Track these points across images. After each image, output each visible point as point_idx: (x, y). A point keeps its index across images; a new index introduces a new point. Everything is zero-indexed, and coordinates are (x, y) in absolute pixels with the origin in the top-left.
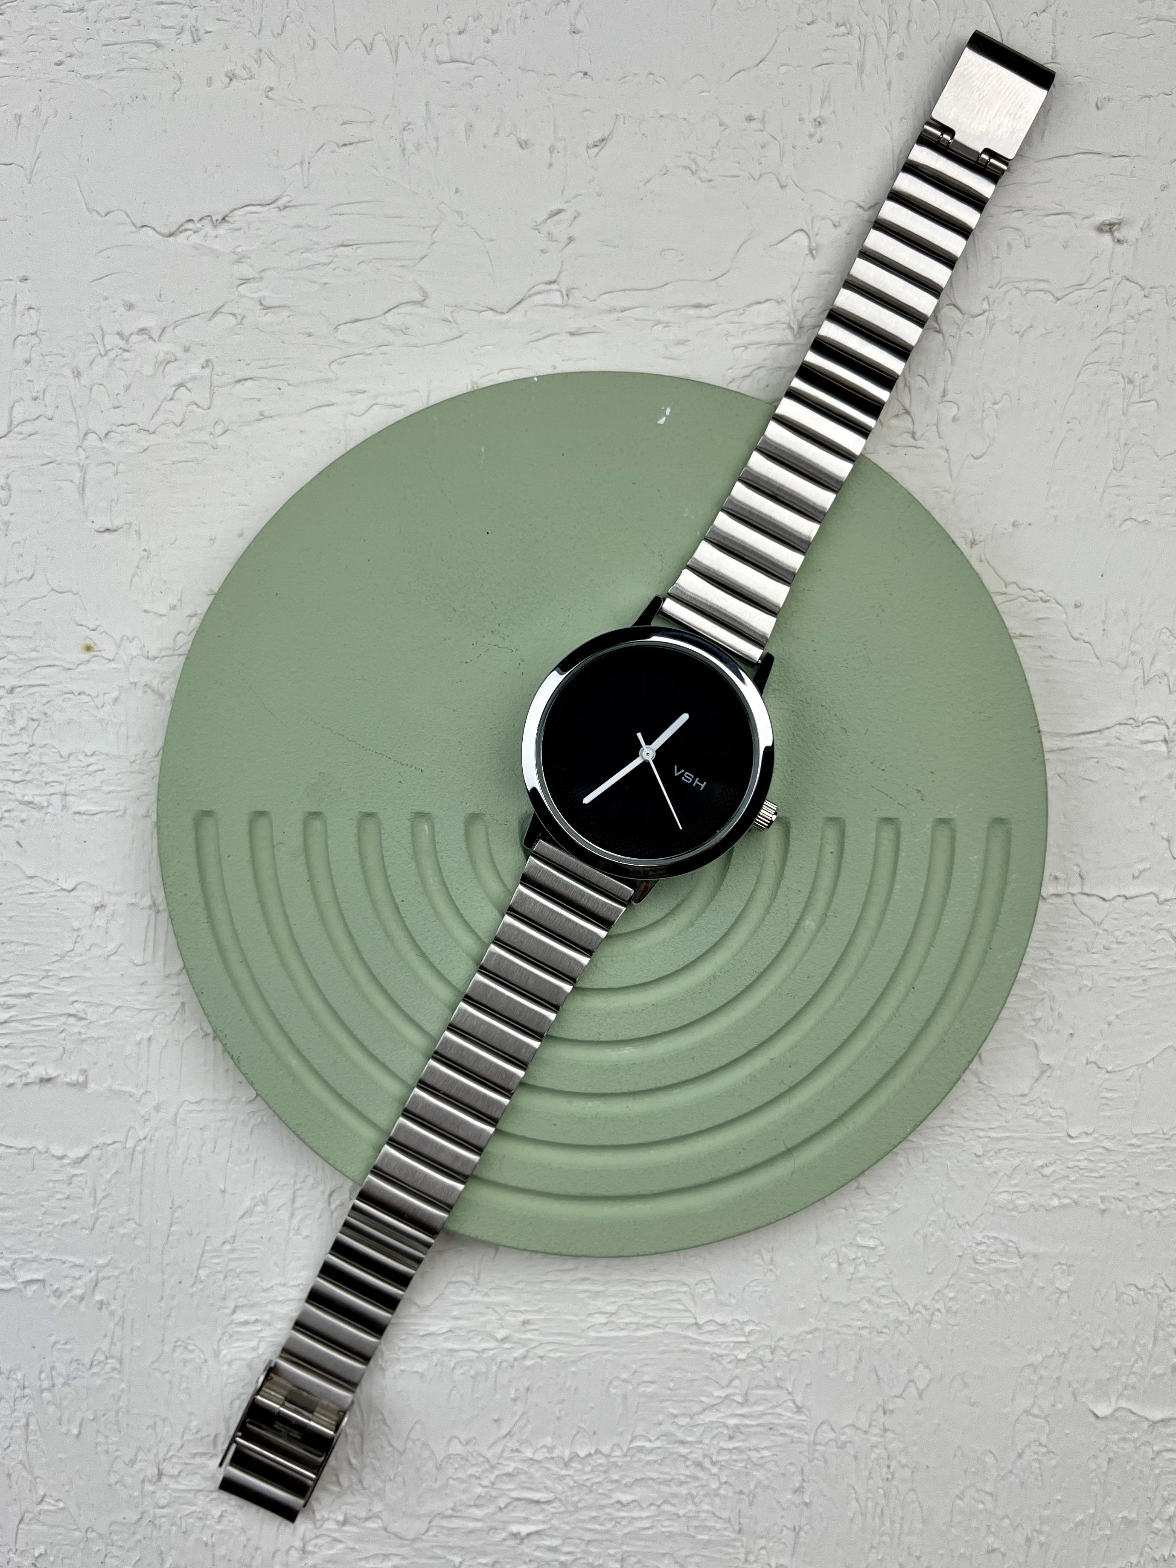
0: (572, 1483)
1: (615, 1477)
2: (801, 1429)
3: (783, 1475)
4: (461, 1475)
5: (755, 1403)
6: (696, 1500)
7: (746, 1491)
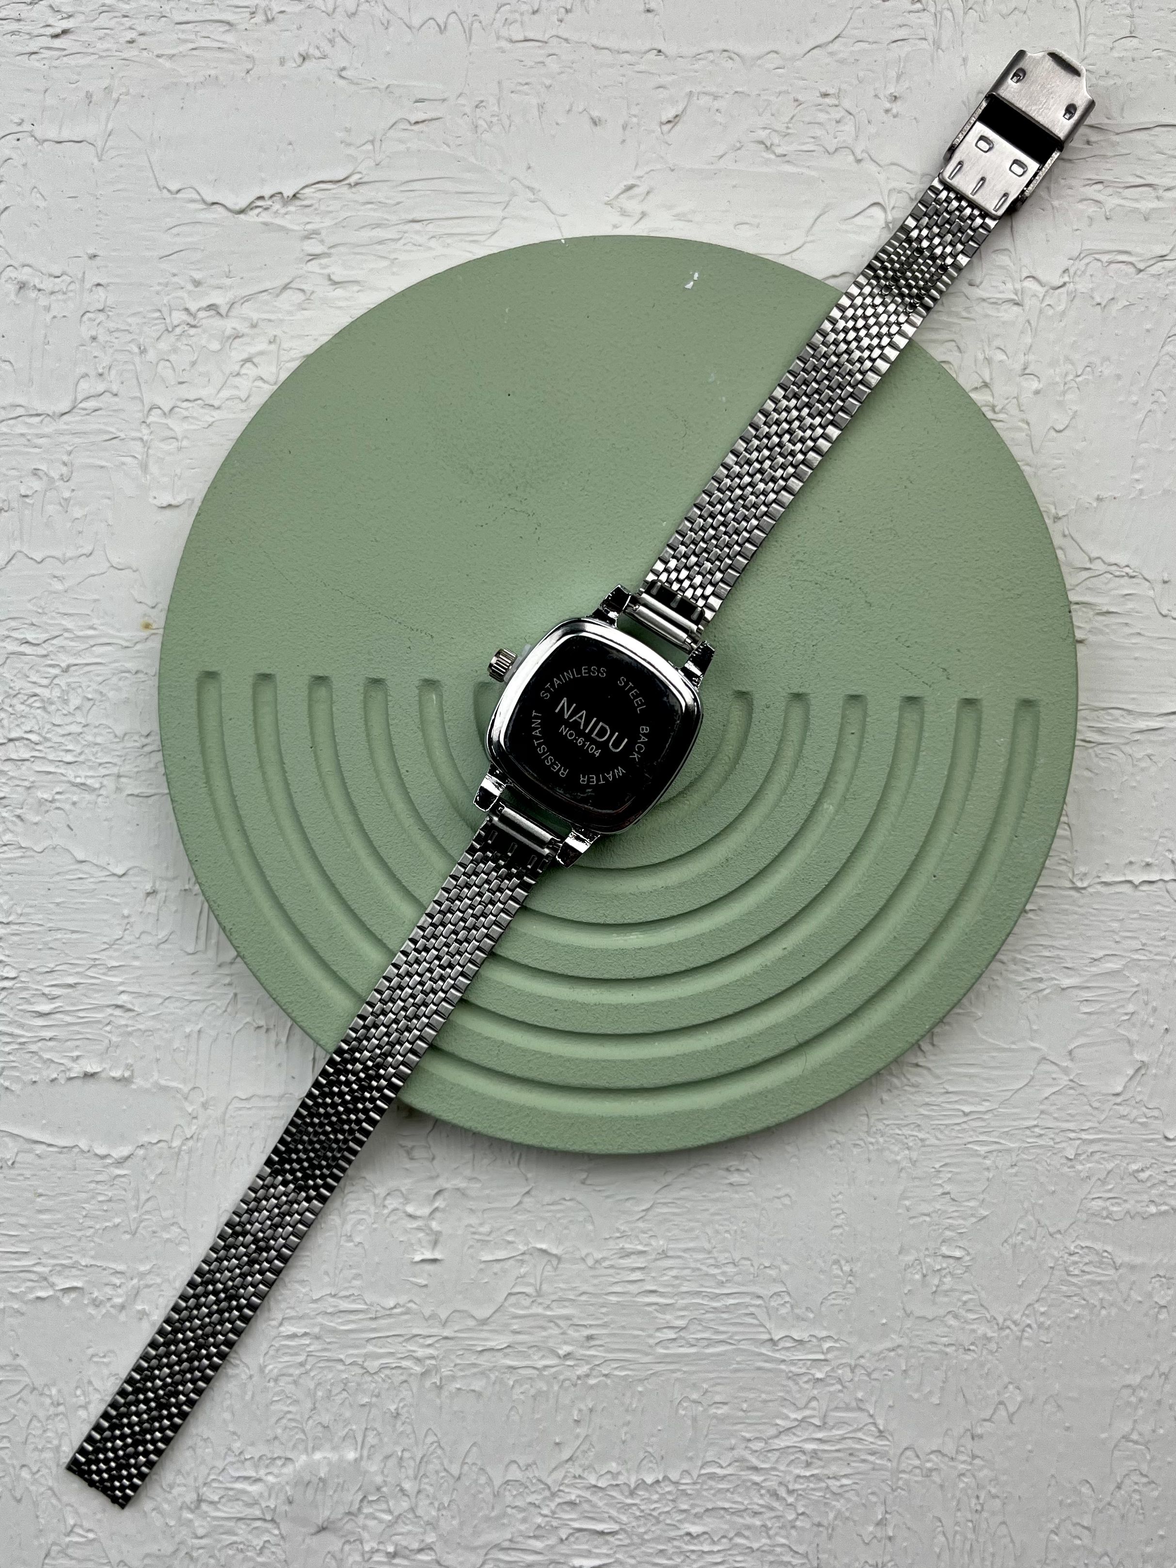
0: (638, 1513)
1: (685, 1507)
2: (882, 1455)
3: (864, 1505)
4: (519, 1503)
5: (833, 1428)
6: (771, 1532)
7: (825, 1523)
